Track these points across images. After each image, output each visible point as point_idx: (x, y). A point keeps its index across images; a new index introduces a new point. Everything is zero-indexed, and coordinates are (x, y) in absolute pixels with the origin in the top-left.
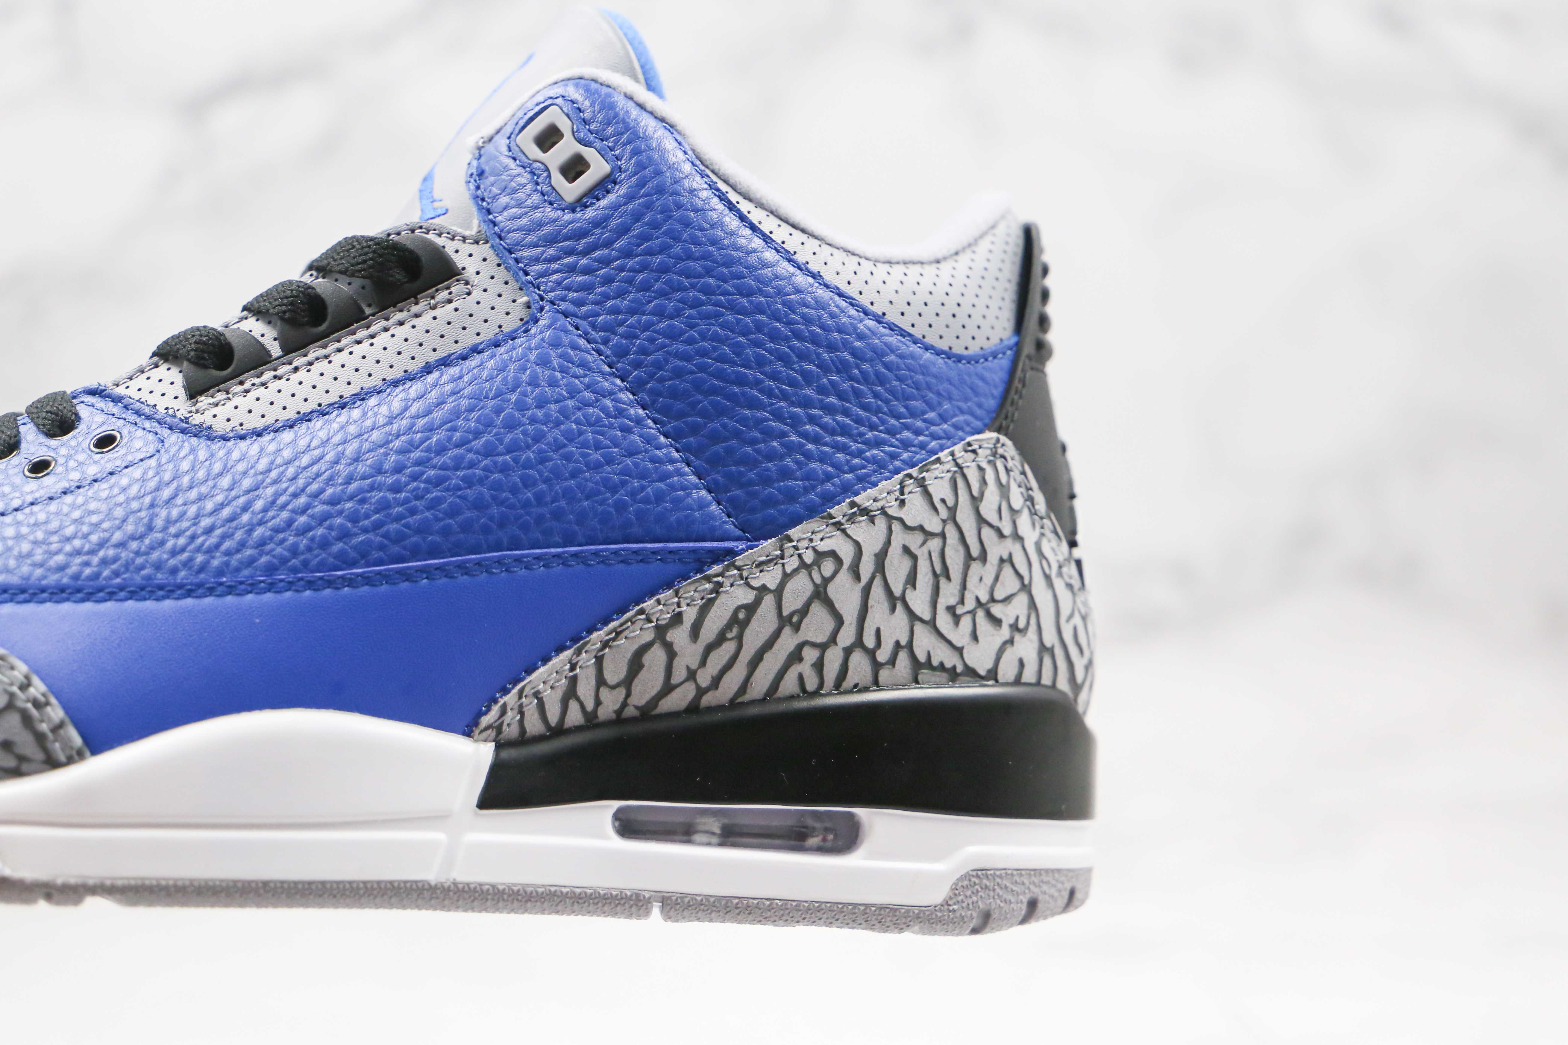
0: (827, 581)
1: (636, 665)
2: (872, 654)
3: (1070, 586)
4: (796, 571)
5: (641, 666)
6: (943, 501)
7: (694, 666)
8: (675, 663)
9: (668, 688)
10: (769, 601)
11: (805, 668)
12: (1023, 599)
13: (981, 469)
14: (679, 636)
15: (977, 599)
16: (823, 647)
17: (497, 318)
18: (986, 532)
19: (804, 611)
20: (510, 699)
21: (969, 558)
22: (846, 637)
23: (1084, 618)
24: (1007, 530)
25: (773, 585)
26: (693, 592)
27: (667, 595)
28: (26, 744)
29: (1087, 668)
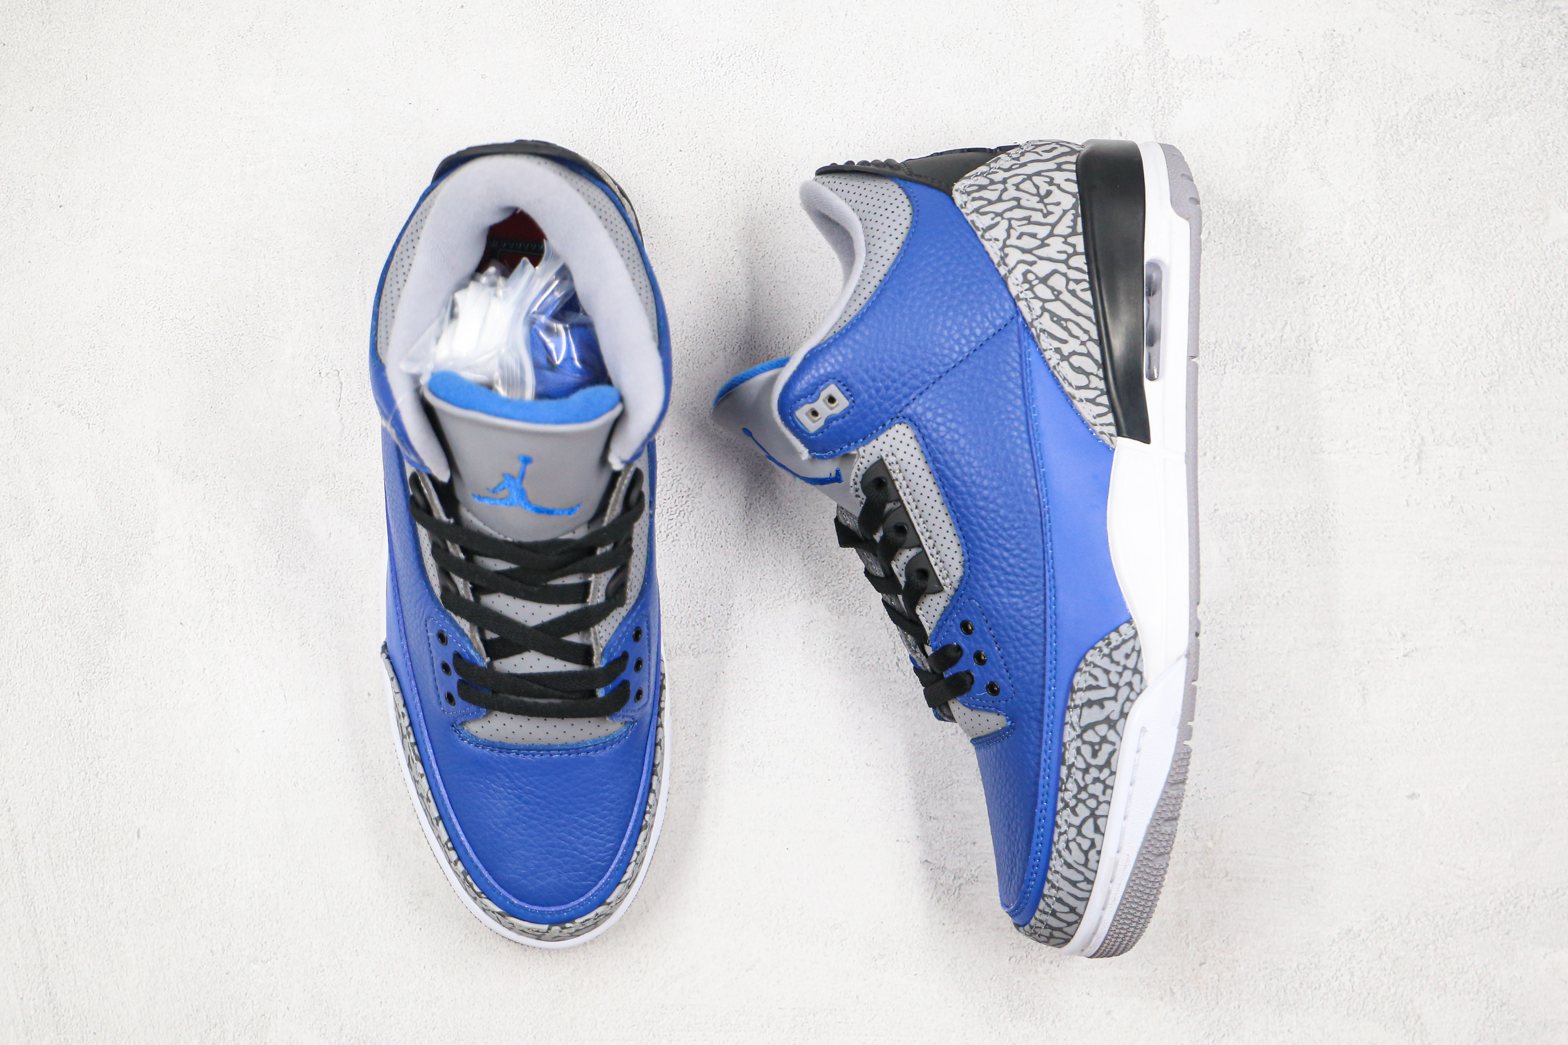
0: (1037, 278)
1: (1079, 370)
2: (1070, 256)
3: (1022, 154)
4: (1034, 293)
5: (1079, 367)
6: (992, 219)
7: (1079, 342)
8: (1078, 351)
9: (1089, 355)
10: (1048, 306)
11: (1078, 288)
12: (1036, 179)
13: (974, 199)
14: (1066, 349)
15: (1038, 202)
16: (1068, 280)
17: (907, 439)
18: (1005, 196)
19: (1053, 289)
20: (1098, 429)
21: (1019, 206)
22: (1062, 268)
23: (1037, 146)
24: (1001, 187)
25: (1040, 304)
26: (1045, 342)
27: (1047, 355)
28: (1127, 648)
29: (1062, 146)
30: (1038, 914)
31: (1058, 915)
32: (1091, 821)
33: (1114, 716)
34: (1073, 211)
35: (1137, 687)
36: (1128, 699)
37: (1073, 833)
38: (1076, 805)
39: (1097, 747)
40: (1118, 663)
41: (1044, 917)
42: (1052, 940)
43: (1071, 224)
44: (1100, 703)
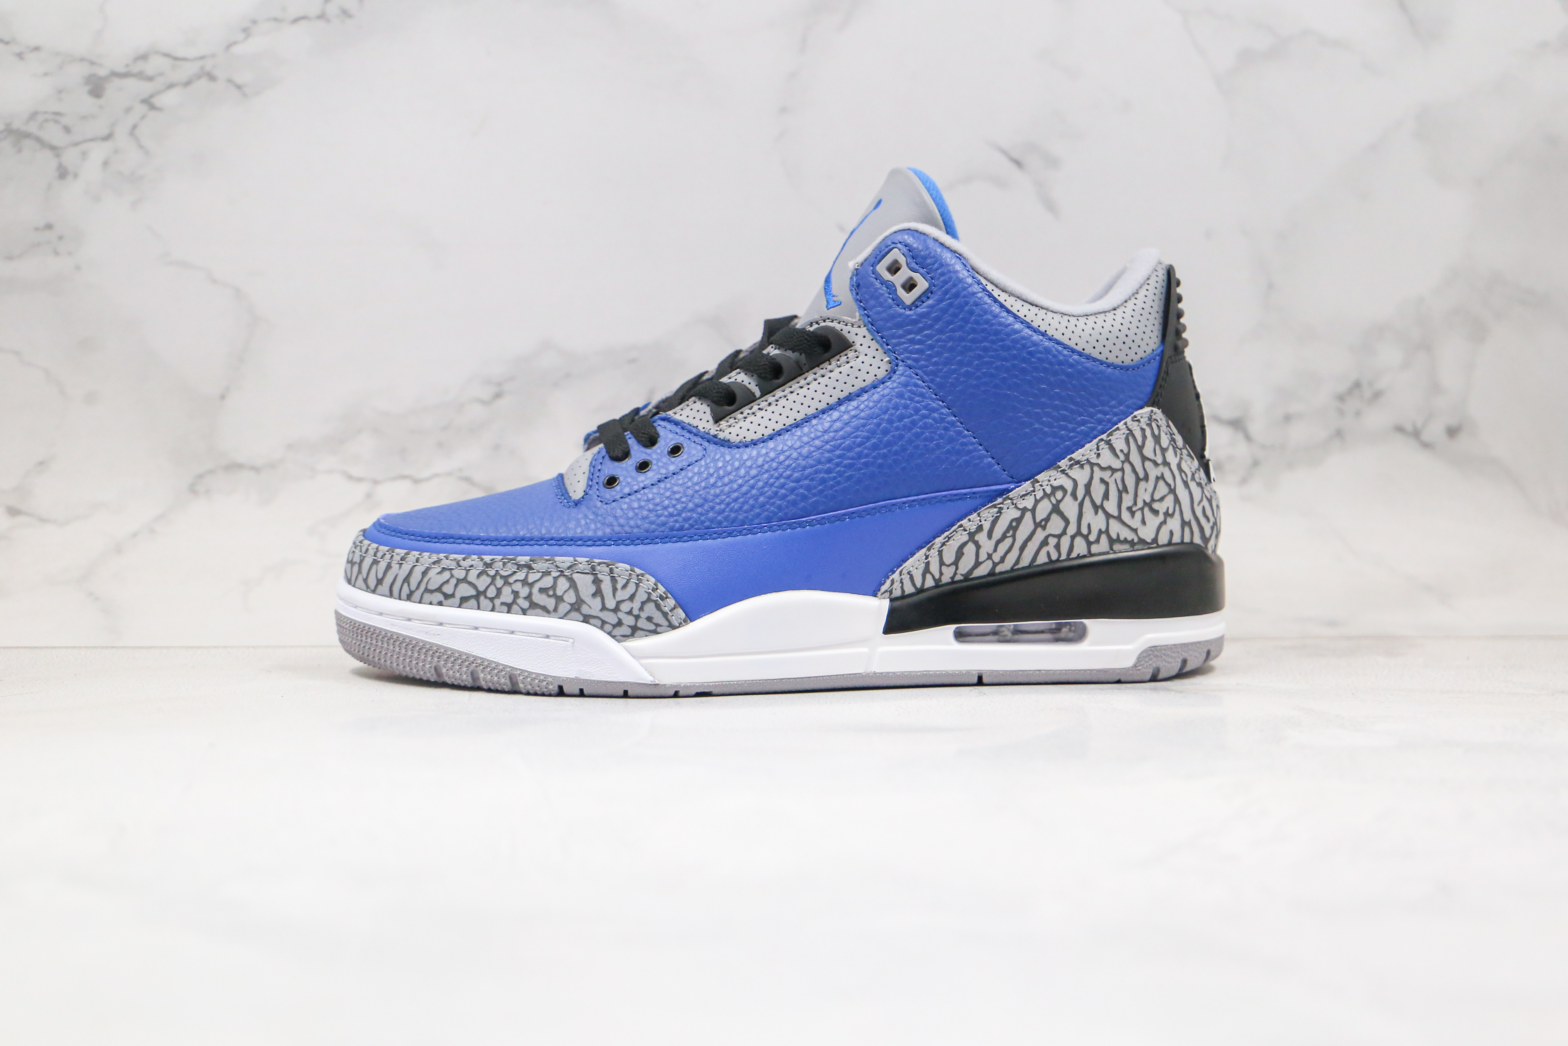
0: (1059, 502)
1: (960, 553)
2: (1086, 537)
3: (1199, 484)
4: (1042, 498)
5: (963, 554)
6: (1122, 451)
7: (990, 552)
8: (981, 551)
9: (977, 564)
10: (1028, 515)
11: (1051, 548)
12: (1170, 499)
13: (1143, 430)
14: (982, 537)
15: (1144, 501)
16: (1059, 537)
17: (873, 370)
18: (1148, 464)
19: (1047, 519)
20: (896, 576)
21: (1138, 480)
22: (1072, 530)
23: (1210, 501)
24: (1159, 460)
25: (1030, 507)
26: (987, 514)
27: (974, 516)
28: (658, 618)
29: (1212, 528)
30: (375, 545)
31: (375, 567)
32: (473, 592)
33: (585, 609)
34: (1136, 540)
35: (618, 631)
36: (604, 622)
37: (460, 574)
38: (488, 575)
39: (551, 593)
40: (641, 609)
41: (371, 552)
42: (349, 565)
43: (1122, 538)
44: (598, 593)
